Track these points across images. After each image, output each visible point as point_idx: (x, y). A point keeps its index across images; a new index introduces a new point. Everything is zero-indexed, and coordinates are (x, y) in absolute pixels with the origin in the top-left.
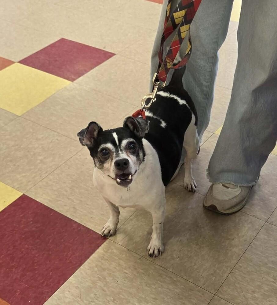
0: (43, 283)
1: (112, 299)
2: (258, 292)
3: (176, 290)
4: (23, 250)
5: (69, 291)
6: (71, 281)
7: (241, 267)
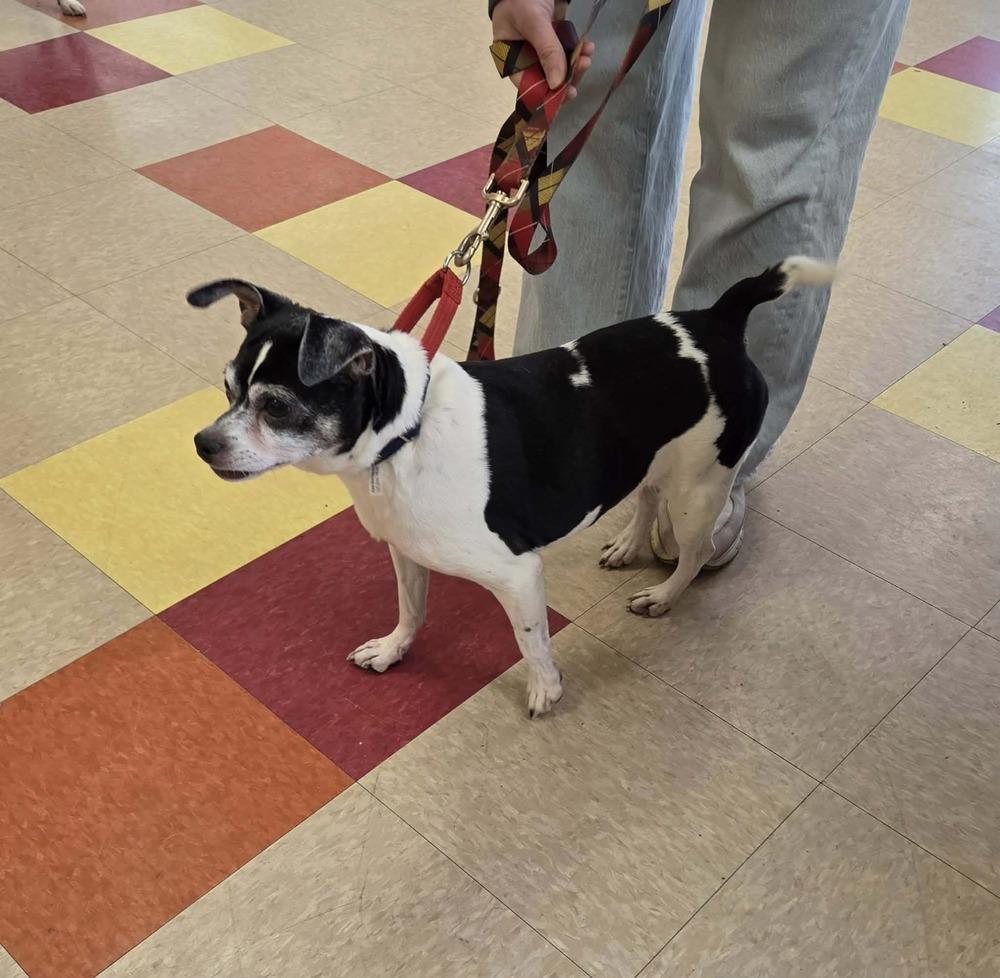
0: (399, 704)
1: (564, 761)
2: (930, 789)
3: (724, 760)
4: (358, 622)
5: (460, 732)
6: (467, 708)
7: (895, 726)
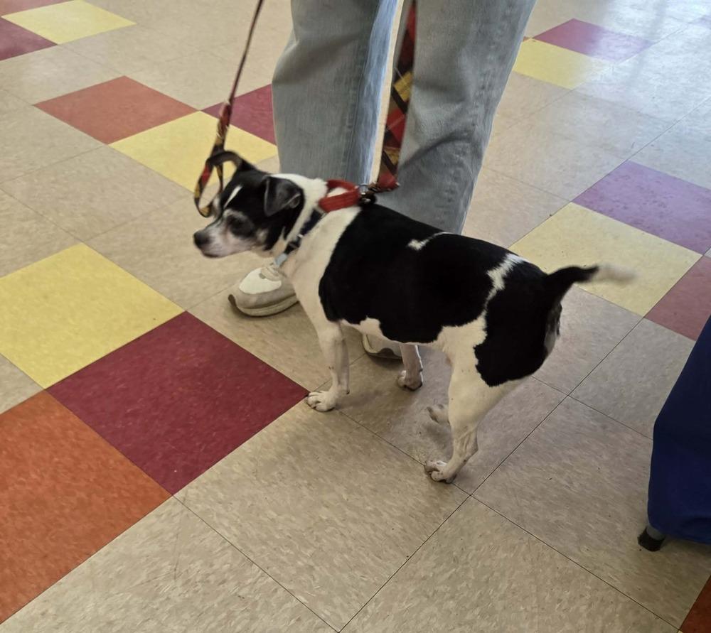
0: (200, 446)
1: (306, 482)
2: (540, 499)
3: (409, 481)
4: (175, 394)
5: (239, 464)
6: (244, 448)
7: (518, 458)
